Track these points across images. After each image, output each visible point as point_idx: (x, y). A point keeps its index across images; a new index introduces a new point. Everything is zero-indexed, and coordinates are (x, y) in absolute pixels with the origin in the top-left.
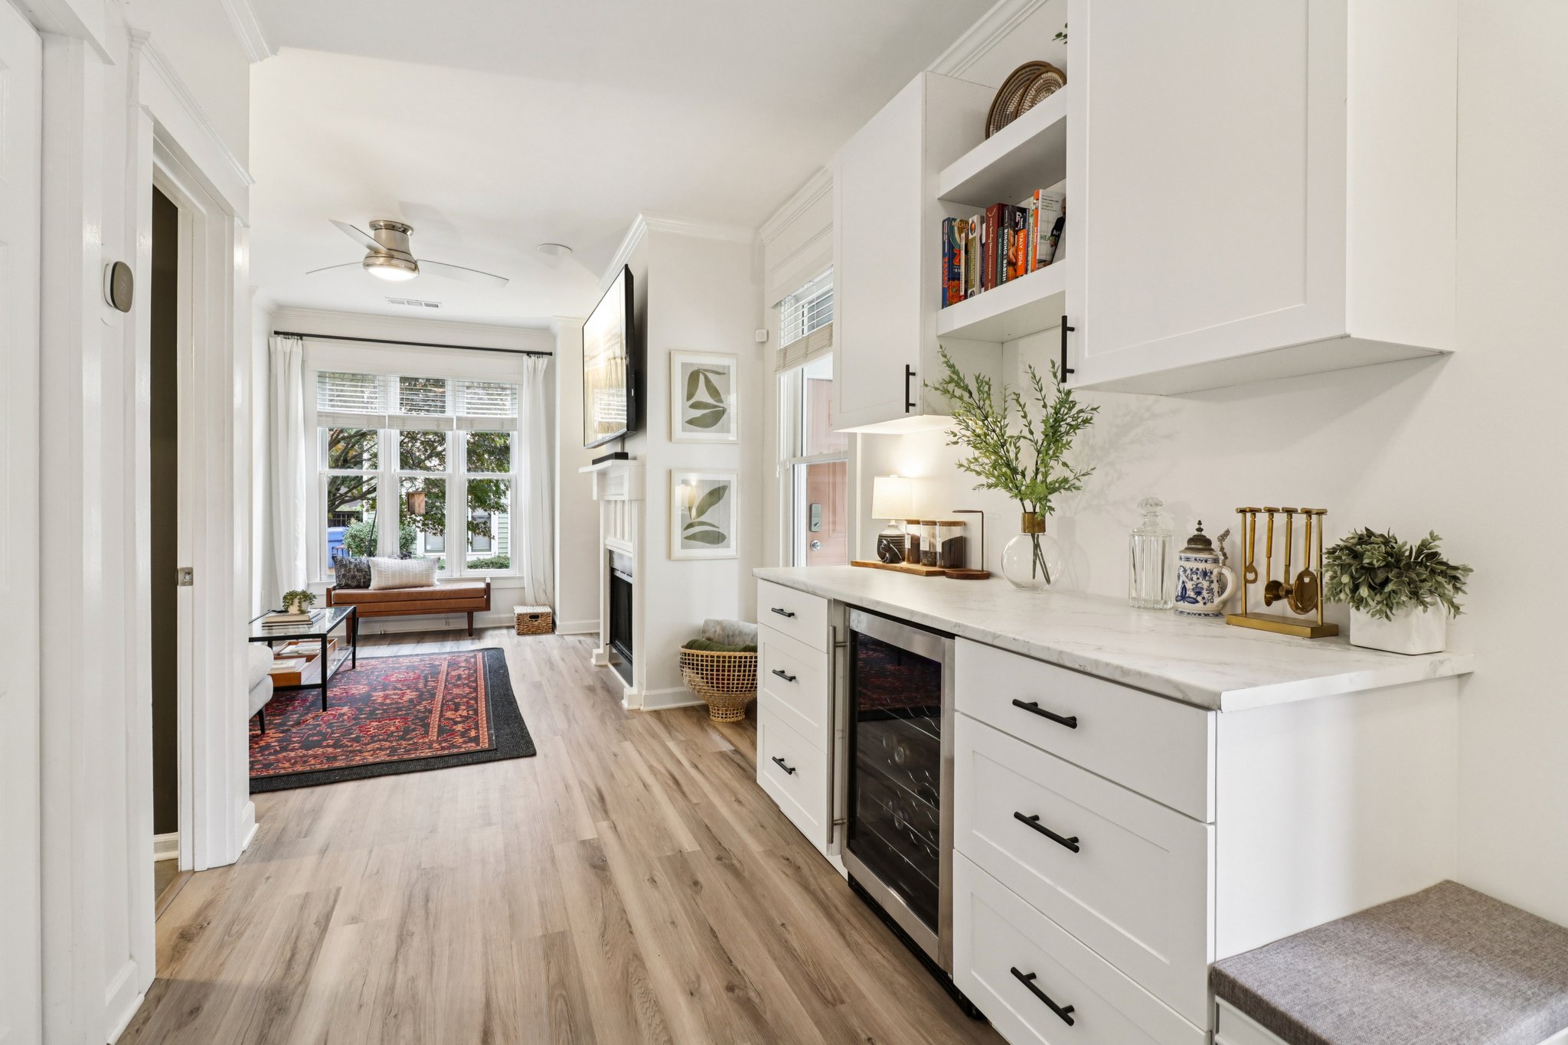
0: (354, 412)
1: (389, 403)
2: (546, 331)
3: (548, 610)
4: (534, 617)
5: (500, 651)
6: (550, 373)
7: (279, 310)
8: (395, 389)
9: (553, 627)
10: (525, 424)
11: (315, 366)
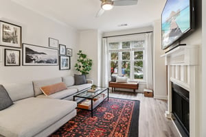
0: (114, 49)
1: (120, 47)
2: (151, 27)
3: (151, 91)
4: (148, 93)
5: (139, 101)
6: (152, 36)
7: (104, 33)
8: (121, 45)
9: (153, 96)
10: (146, 49)
11: (109, 42)
